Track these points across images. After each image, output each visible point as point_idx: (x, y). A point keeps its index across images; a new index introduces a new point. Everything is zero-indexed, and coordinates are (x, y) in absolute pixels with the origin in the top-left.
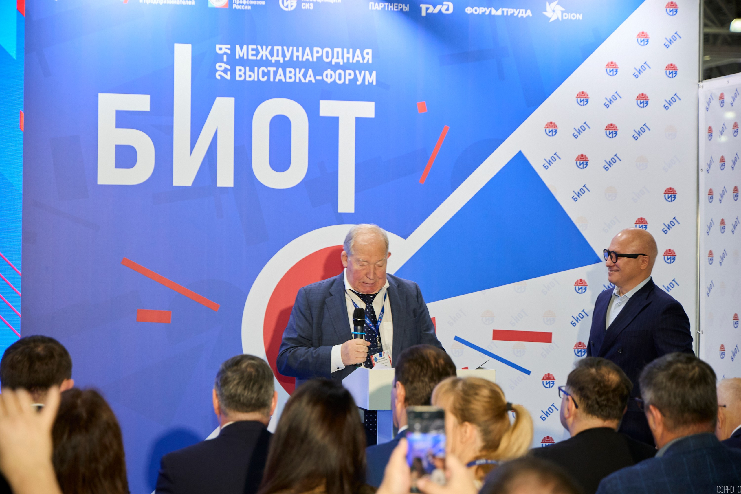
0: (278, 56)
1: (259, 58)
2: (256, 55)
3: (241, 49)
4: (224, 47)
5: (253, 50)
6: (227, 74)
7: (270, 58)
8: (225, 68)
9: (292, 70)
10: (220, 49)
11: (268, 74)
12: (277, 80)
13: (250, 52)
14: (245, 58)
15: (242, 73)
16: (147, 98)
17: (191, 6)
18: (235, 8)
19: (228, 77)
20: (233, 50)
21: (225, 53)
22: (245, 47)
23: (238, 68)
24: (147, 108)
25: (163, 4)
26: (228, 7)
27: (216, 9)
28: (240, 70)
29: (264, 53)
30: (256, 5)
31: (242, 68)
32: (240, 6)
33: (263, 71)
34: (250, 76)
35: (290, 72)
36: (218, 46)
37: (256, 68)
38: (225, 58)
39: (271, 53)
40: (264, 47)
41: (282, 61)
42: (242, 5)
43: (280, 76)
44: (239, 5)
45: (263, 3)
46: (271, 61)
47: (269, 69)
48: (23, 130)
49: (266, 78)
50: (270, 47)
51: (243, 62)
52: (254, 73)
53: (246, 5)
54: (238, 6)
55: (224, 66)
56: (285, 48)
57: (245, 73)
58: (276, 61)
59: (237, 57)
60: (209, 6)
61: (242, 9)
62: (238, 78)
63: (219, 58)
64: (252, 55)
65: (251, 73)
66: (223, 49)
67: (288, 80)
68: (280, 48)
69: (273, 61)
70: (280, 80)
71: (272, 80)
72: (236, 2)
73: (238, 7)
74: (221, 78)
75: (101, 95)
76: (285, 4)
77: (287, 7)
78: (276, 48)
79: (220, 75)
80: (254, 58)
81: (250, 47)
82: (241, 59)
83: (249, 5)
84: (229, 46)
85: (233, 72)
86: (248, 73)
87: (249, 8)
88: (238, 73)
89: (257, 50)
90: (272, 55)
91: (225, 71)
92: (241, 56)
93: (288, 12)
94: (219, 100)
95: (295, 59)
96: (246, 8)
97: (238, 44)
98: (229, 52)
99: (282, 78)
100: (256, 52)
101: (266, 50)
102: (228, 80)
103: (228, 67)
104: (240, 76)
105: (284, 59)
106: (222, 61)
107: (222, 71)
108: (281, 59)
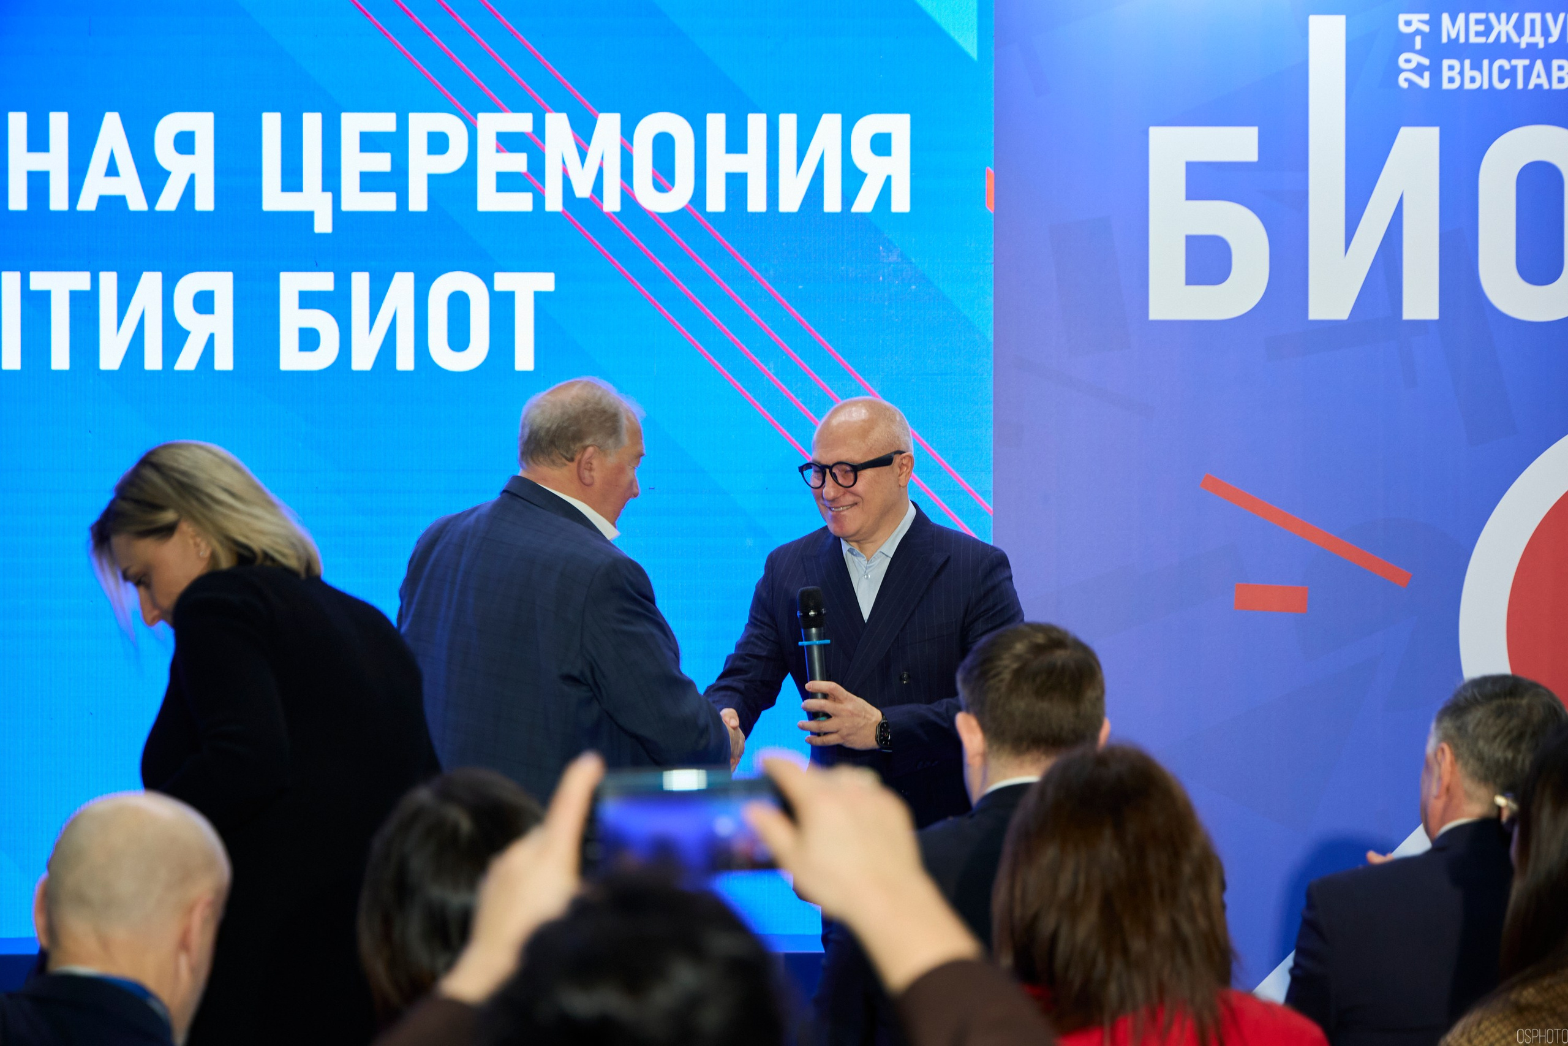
0: (1532, 34)
1: (1491, 39)
2: (1487, 33)
3: (1454, 24)
4: (1415, 18)
5: (1478, 22)
6: (1422, 77)
7: (1515, 38)
9: (1565, 64)
10: (1408, 23)
11: (1511, 73)
12: (1531, 86)
13: (1474, 29)
14: (1462, 40)
15: (1455, 74)
16: (1252, 133)
19: (1425, 82)
20: (1435, 24)
21: (1418, 32)
22: (1461, 17)
23: (1446, 63)
24: (1251, 154)
28: (1451, 68)
29: (1503, 27)
31: (1456, 63)
33: (1501, 68)
34: (1473, 80)
35: (1561, 68)
36: (1402, 18)
37: (1486, 63)
38: (1418, 43)
39: (1519, 28)
41: (1541, 45)
43: (1538, 78)
46: (1519, 44)
47: (1514, 62)
48: (993, 208)
49: (1507, 82)
50: (1515, 16)
51: (1457, 49)
52: (1480, 70)
55: (1416, 59)
56: (1549, 16)
57: (1461, 73)
58: (1528, 45)
59: (1445, 40)
62: (1446, 85)
63: (1405, 43)
64: (1478, 34)
65: (1476, 74)
66: (1413, 22)
67: (1556, 86)
68: (1537, 16)
69: (1523, 46)
70: (1538, 86)
71: (1520, 85)
74: (1409, 84)
75: (1155, 132)
78: (1528, 17)
79: (1406, 80)
80: (1482, 40)
81: (1473, 17)
82: (1454, 42)
84: (1426, 17)
85: (1436, 72)
86: (1468, 73)
88: (1446, 74)
89: (1487, 23)
90: (1520, 33)
91: (1419, 70)
92: (1453, 36)
94: (1404, 131)
97: (1446, 12)
98: (1426, 28)
99: (1543, 80)
100: (1485, 27)
101: (1508, 22)
102: (1426, 89)
103: (1426, 62)
104: (1451, 80)
105: (1546, 40)
106: (1412, 49)
107: (1413, 71)
108: (1539, 40)
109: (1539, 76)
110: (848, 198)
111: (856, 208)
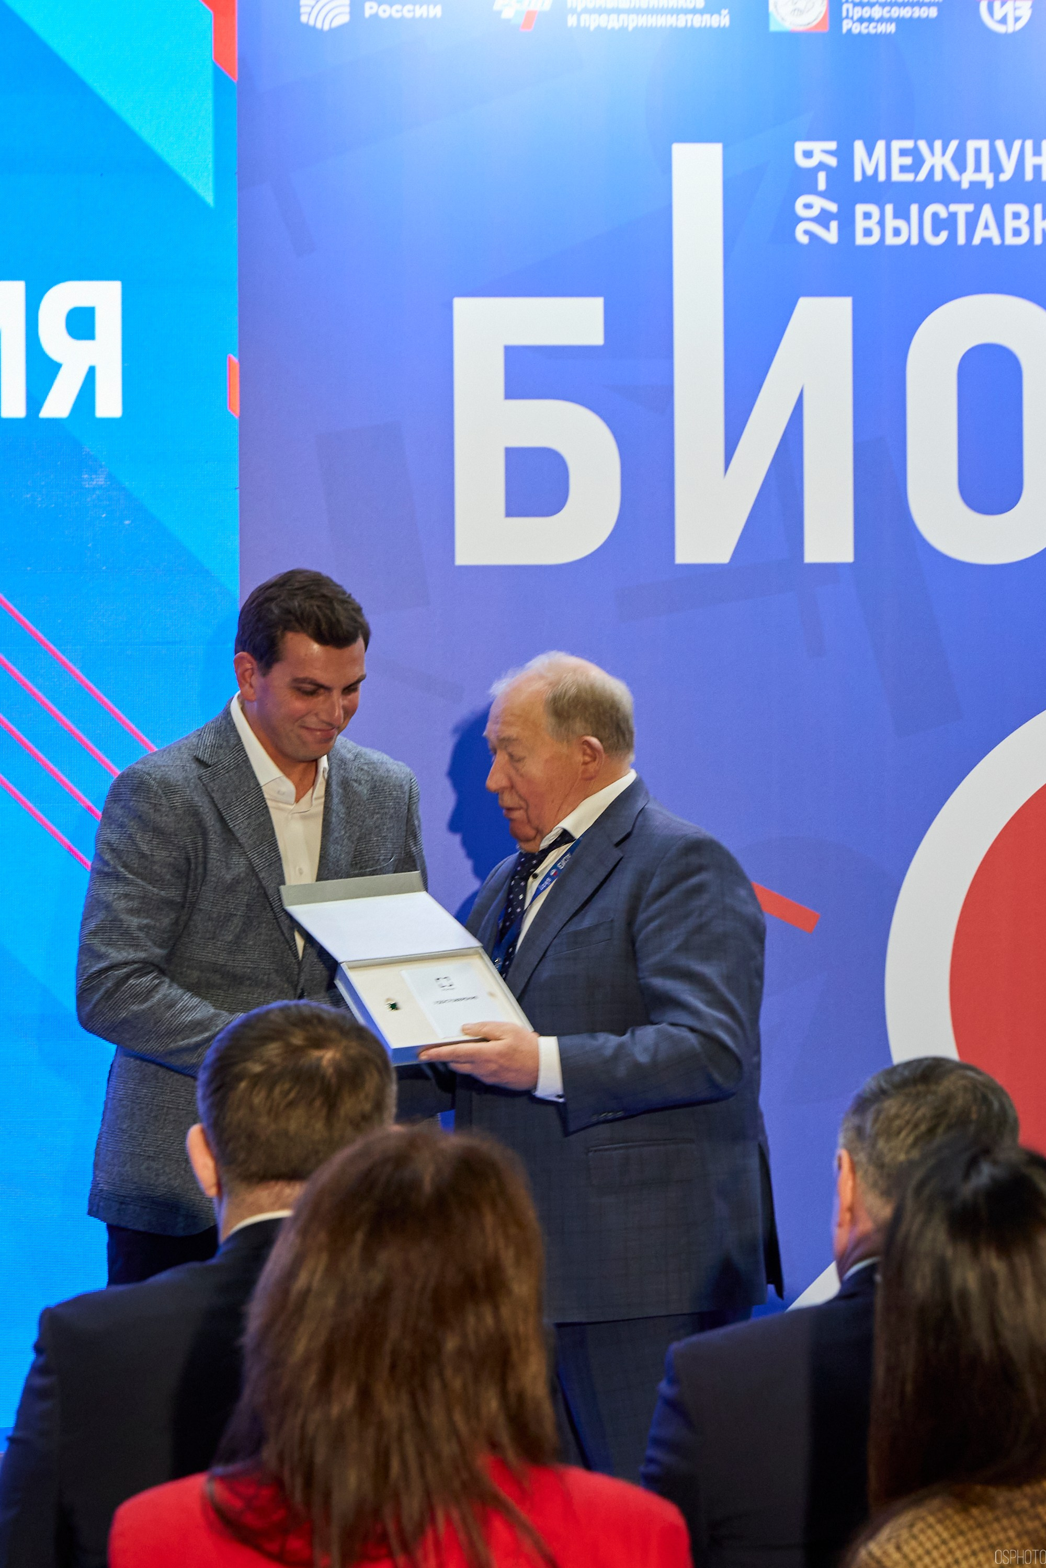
0: (978, 169)
1: (922, 176)
2: (916, 168)
3: (870, 152)
4: (817, 147)
5: (903, 153)
6: (827, 228)
7: (954, 175)
8: (823, 211)
9: (1023, 209)
10: (808, 154)
11: (950, 223)
12: (976, 241)
13: (897, 161)
14: (882, 177)
15: (872, 224)
16: (596, 305)
17: (720, 30)
18: (849, 31)
19: (831, 236)
20: (845, 155)
21: (822, 166)
22: (880, 146)
23: (860, 209)
24: (596, 338)
25: (635, 28)
26: (826, 29)
27: (792, 37)
28: (867, 216)
29: (938, 160)
30: (911, 18)
31: (873, 209)
32: (865, 25)
33: (935, 216)
34: (897, 232)
35: (1016, 216)
36: (800, 147)
37: (914, 209)
38: (822, 181)
39: (959, 161)
40: (938, 144)
41: (990, 185)
42: (870, 20)
43: (987, 230)
44: (861, 20)
45: (933, 12)
46: (959, 183)
47: (953, 208)
48: (238, 411)
49: (944, 235)
50: (954, 145)
51: (875, 190)
52: (908, 220)
53: (881, 20)
54: (857, 25)
55: (819, 204)
56: (1000, 145)
57: (881, 223)
58: (972, 184)
59: (858, 177)
60: (773, 27)
61: (868, 34)
62: (860, 240)
63: (804, 181)
64: (903, 169)
65: (902, 224)
66: (815, 153)
67: (1010, 240)
68: (984, 145)
69: (965, 185)
70: (987, 241)
71: (961, 240)
72: (850, 15)
73: (857, 29)
74: (810, 239)
75: (460, 304)
76: (999, 14)
77: (1003, 21)
78: (971, 145)
79: (806, 232)
80: (909, 177)
81: (897, 145)
82: (870, 181)
83: (890, 20)
84: (832, 145)
85: (847, 222)
86: (891, 223)
87: (891, 28)
88: (860, 224)
89: (915, 153)
90: (961, 169)
91: (823, 219)
92: (870, 171)
93: (1006, 35)
94: (804, 304)
95: (1029, 176)
96: (882, 28)
97: (859, 138)
98: (832, 161)
99: (993, 233)
100: (913, 160)
101: (944, 153)
102: (833, 245)
103: (833, 207)
104: (868, 232)
105: (996, 178)
106: (814, 191)
107: (815, 220)
108: (987, 177)
109: (986, 227)
110: (35, 399)
111: (47, 412)
